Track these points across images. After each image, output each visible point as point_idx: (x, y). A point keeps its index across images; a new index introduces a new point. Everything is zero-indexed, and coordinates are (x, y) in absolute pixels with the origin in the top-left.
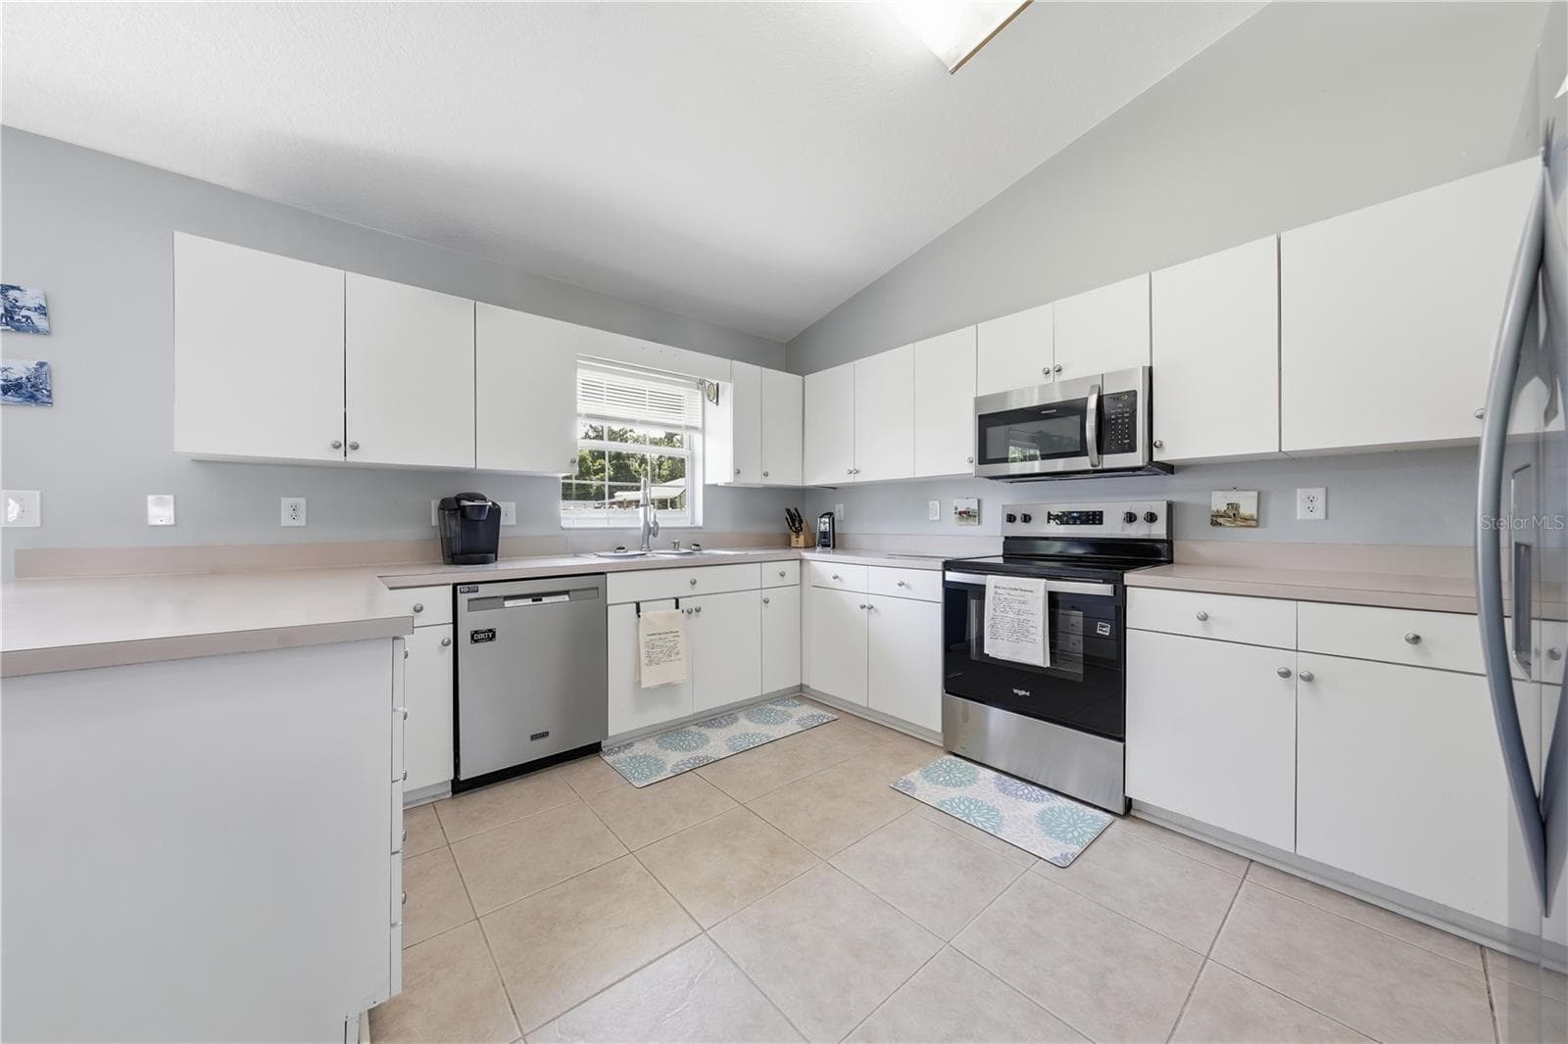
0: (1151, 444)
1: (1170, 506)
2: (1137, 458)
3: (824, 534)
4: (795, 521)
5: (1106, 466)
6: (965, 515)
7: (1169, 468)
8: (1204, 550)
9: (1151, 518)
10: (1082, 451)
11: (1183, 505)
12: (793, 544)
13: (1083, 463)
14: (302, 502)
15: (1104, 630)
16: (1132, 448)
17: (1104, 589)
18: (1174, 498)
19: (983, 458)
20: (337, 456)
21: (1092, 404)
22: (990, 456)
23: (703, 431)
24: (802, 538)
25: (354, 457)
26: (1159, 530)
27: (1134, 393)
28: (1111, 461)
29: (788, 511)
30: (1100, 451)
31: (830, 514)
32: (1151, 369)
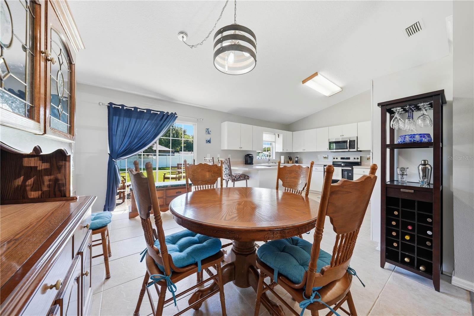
0: (357, 148)
1: (361, 157)
2: (355, 150)
3: (296, 161)
4: (290, 159)
5: (350, 151)
6: (325, 158)
7: (361, 151)
8: (366, 164)
9: (358, 159)
10: (347, 149)
11: (362, 157)
12: (290, 163)
13: (347, 150)
14: (230, 155)
15: (350, 174)
16: (355, 149)
17: (350, 168)
18: (361, 156)
19: (330, 149)
20: (239, 149)
21: (348, 141)
22: (331, 148)
23: (275, 142)
24: (291, 162)
25: (242, 149)
26: (359, 160)
27: (355, 140)
28: (351, 150)
29: (289, 157)
30: (350, 149)
31: (297, 157)
32: (357, 137)
